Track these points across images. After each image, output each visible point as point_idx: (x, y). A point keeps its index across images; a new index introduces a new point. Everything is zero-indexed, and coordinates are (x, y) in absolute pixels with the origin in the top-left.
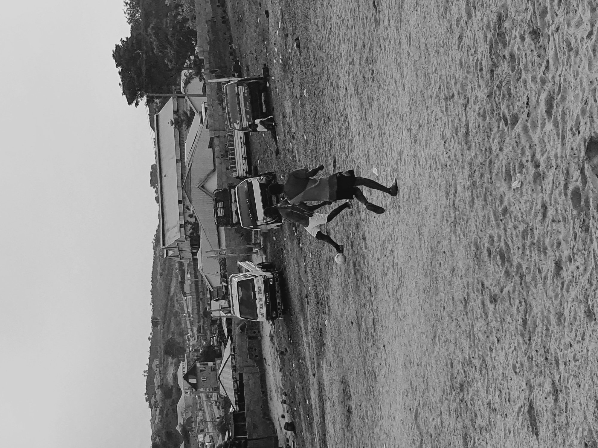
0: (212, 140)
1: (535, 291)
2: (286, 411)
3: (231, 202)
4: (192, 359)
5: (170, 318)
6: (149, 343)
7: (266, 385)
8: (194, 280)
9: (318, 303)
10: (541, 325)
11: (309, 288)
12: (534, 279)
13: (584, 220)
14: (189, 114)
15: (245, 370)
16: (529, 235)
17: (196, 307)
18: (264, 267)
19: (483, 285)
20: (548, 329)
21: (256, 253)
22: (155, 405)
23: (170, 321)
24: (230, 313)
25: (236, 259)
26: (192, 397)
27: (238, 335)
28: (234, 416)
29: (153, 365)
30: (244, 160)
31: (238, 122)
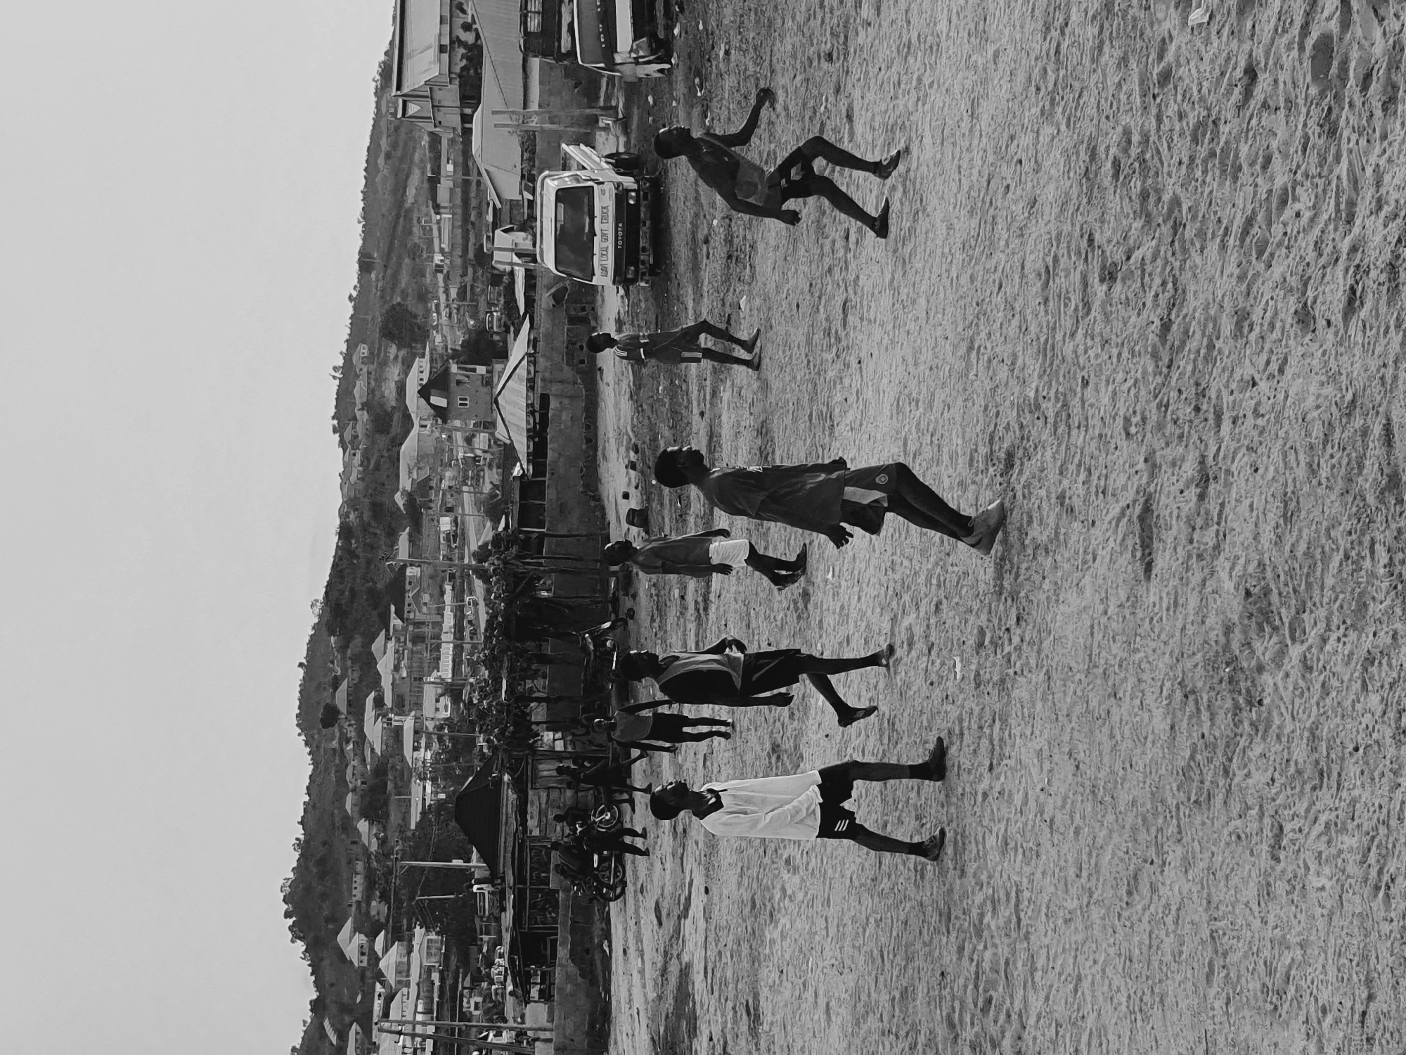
1: (1198, 260)
2: (634, 484)
4: (441, 356)
5: (400, 258)
6: (349, 309)
7: (596, 428)
8: (460, 176)
9: (730, 257)
10: (1198, 335)
11: (715, 222)
12: (1201, 234)
13: (1330, 109)
15: (555, 389)
16: (1208, 136)
17: (459, 240)
18: (620, 163)
19: (1091, 241)
20: (1211, 346)
21: (606, 129)
22: (352, 442)
23: (399, 264)
24: (535, 261)
25: (559, 137)
26: (434, 436)
27: (548, 311)
28: (522, 484)
29: (356, 357)
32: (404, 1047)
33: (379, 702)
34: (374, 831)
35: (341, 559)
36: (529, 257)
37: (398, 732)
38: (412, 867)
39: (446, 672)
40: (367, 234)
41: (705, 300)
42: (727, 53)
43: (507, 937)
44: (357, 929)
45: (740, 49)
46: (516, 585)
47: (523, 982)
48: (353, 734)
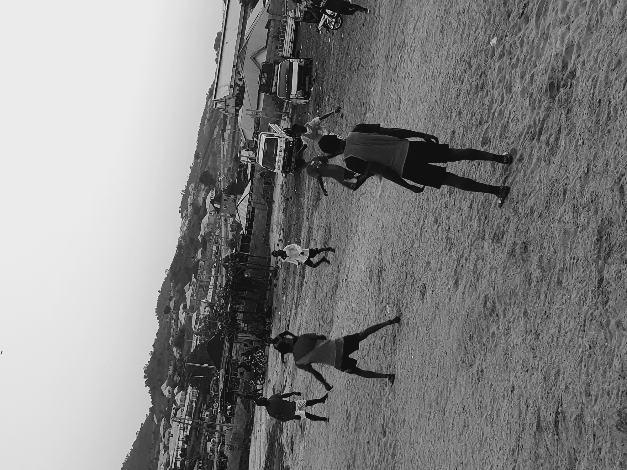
0: (269, 22)
3: (274, 75)
4: (219, 190)
5: (209, 155)
6: (190, 171)
7: (270, 220)
8: (233, 130)
15: (257, 206)
17: (230, 151)
21: (285, 119)
22: (185, 217)
23: (209, 157)
24: (255, 161)
25: (268, 121)
26: (214, 217)
27: (258, 179)
28: (243, 237)
29: (190, 188)
30: (291, 44)
31: (293, 11)
32: (180, 427)
33: (185, 307)
34: (178, 351)
35: (177, 256)
36: (254, 160)
37: (190, 318)
38: (190, 365)
39: (209, 298)
40: (198, 146)
41: (312, 181)
42: (329, 99)
43: (220, 393)
44: (167, 385)
46: (237, 272)
47: (224, 409)
48: (175, 317)
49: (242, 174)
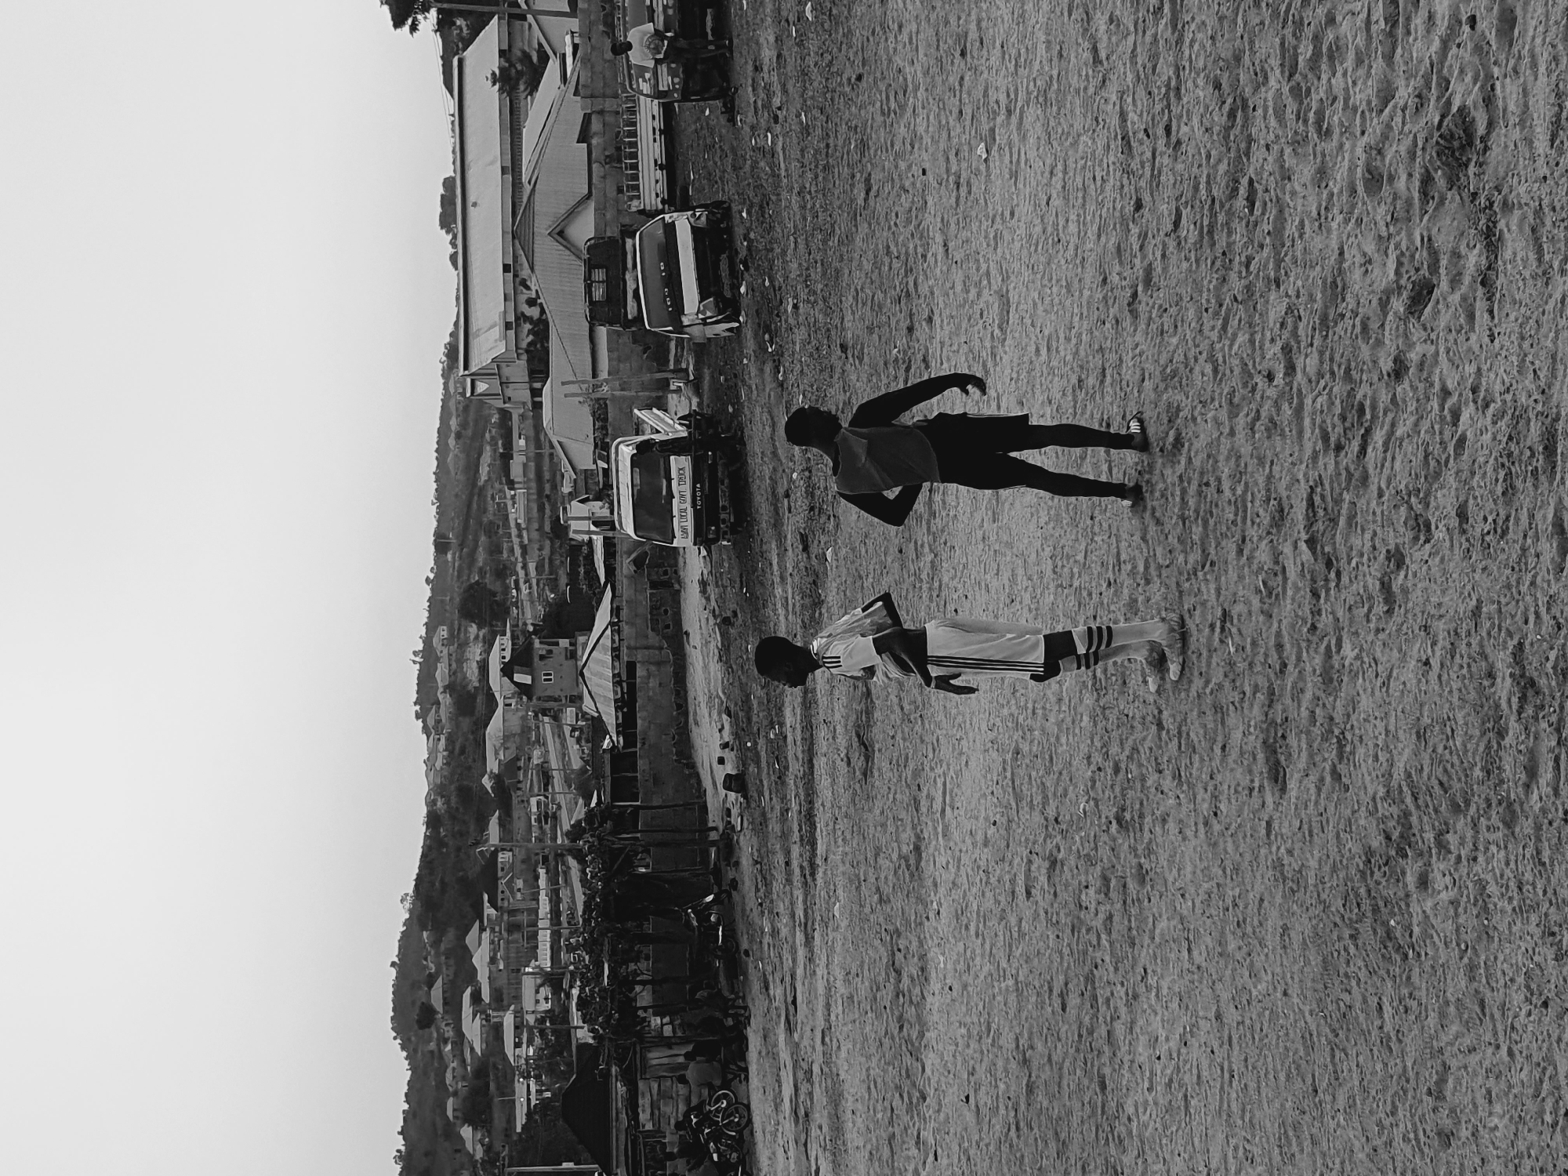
0: (587, 120)
2: (729, 750)
3: (625, 268)
4: (523, 632)
5: (476, 536)
6: (427, 591)
7: (686, 691)
8: (532, 451)
9: (812, 509)
14: (535, 59)
15: (640, 656)
17: (535, 513)
21: (678, 390)
22: (436, 728)
23: (476, 541)
24: (613, 528)
25: (631, 403)
26: (520, 714)
27: (630, 578)
28: (612, 756)
29: (435, 640)
30: (659, 172)
31: (647, 75)
33: (476, 998)
34: (479, 1136)
35: (429, 849)
36: (607, 524)
37: (498, 1028)
38: (519, 1173)
39: (545, 960)
40: (441, 514)
41: (790, 552)
42: (795, 307)
45: (808, 301)
46: (612, 864)
48: (451, 1034)
49: (582, 570)
